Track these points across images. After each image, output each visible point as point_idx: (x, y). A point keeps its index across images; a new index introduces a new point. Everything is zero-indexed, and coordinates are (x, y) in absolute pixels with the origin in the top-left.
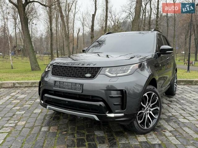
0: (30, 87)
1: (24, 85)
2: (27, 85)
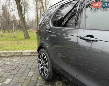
0: (13, 56)
1: (8, 55)
2: (10, 55)
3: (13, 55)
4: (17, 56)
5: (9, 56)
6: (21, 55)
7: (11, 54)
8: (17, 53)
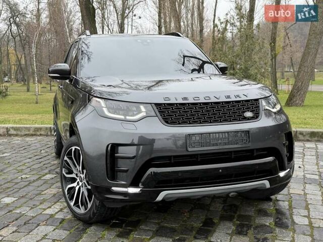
3: (33, 133)
4: (41, 135)
5: (26, 135)
6: (49, 133)
7: (29, 130)
8: (40, 129)
